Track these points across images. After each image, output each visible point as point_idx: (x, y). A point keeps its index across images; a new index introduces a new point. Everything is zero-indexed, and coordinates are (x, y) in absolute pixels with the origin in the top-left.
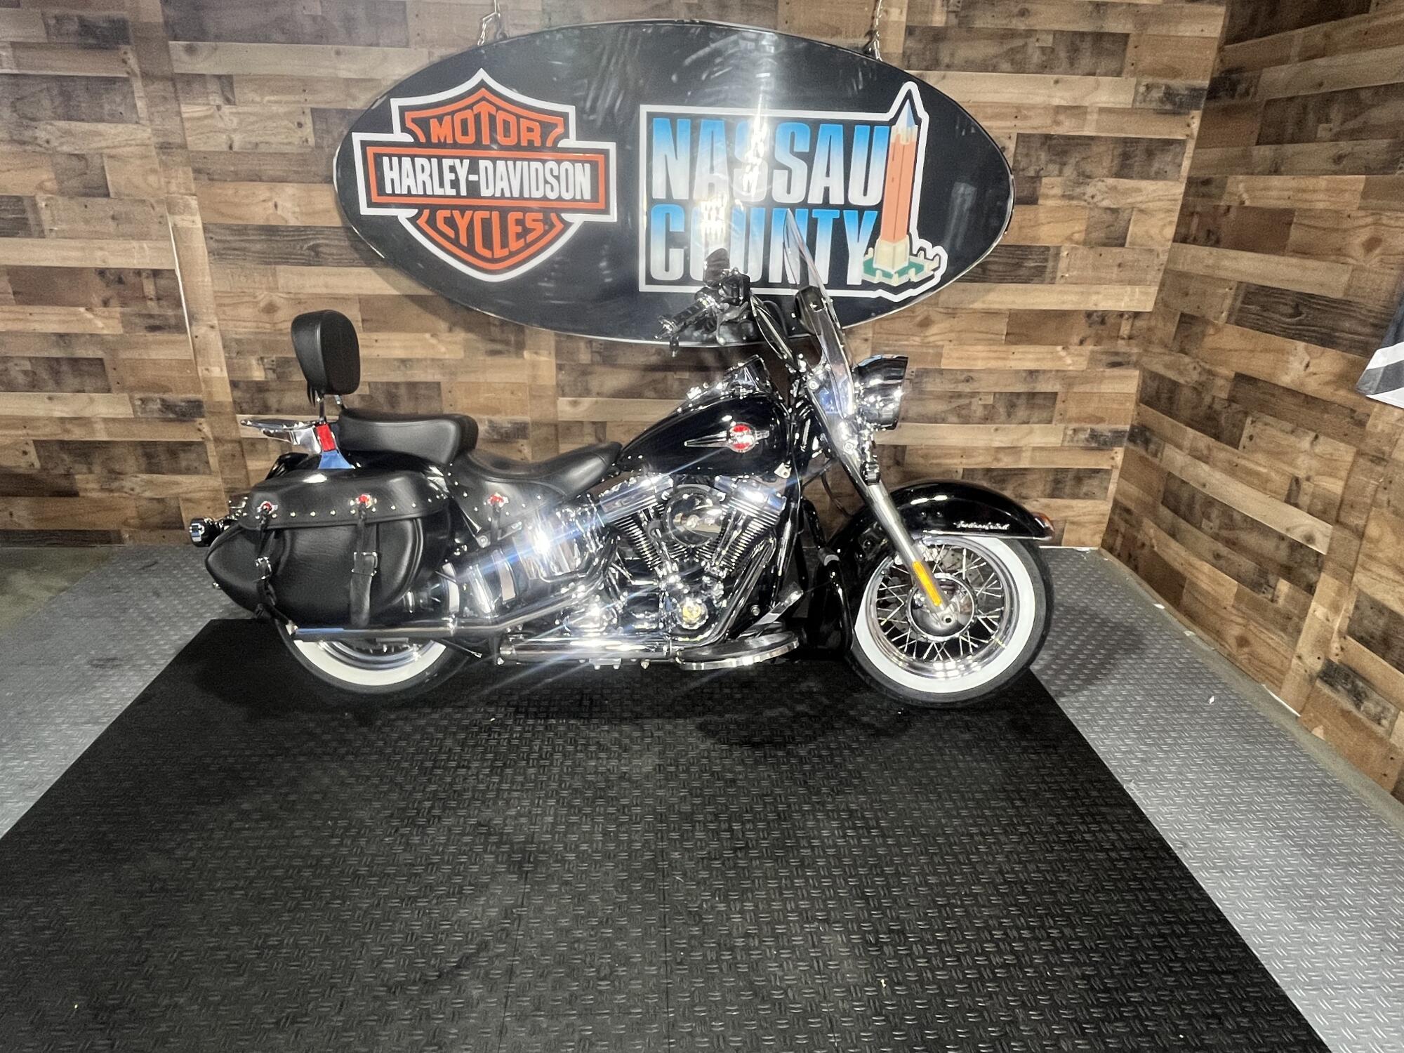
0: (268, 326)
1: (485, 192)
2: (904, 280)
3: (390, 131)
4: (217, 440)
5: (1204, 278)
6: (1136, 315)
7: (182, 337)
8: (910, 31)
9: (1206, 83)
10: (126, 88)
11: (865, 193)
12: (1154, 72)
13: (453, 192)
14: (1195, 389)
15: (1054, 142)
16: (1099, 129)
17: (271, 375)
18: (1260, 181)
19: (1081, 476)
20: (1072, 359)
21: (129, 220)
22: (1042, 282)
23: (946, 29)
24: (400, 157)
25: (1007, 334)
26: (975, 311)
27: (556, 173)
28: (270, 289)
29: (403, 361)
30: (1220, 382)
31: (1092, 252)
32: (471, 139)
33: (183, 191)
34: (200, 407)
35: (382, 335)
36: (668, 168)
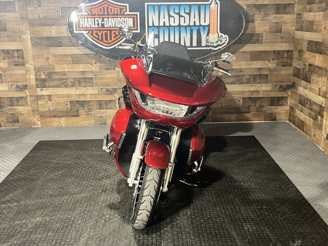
0: (46, 63)
1: (106, 26)
2: (217, 44)
4: (31, 96)
5: (302, 40)
6: (288, 51)
7: (24, 67)
10: (13, 4)
11: (205, 22)
13: (98, 26)
14: (303, 70)
15: (257, 6)
16: (269, 2)
17: (47, 77)
18: (308, 14)
19: (279, 99)
20: (271, 65)
21: (12, 37)
22: (259, 43)
24: (84, 18)
25: (250, 58)
26: (241, 52)
27: (124, 21)
28: (47, 54)
29: (83, 72)
30: (307, 67)
31: (272, 34)
32: (102, 13)
33: (26, 29)
34: (27, 86)
35: (77, 65)
36: (153, 18)
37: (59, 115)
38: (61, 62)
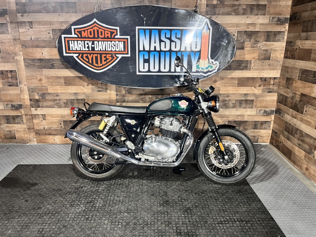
0: (40, 85)
1: (96, 49)
2: (207, 70)
3: (71, 34)
4: (26, 115)
5: (292, 68)
6: (275, 78)
7: (17, 88)
8: (207, 5)
9: (289, 17)
10: (6, 26)
11: (196, 48)
12: (274, 14)
13: (88, 50)
14: (291, 98)
15: (248, 33)
16: (260, 29)
17: (41, 97)
18: (304, 42)
19: (262, 123)
20: (257, 91)
21: (5, 58)
22: (247, 70)
23: (217, 4)
24: (74, 41)
25: (238, 84)
26: (229, 78)
27: (114, 44)
28: (40, 75)
29: (75, 93)
30: (298, 96)
31: (261, 61)
32: (92, 36)
33: (19, 50)
34: (21, 106)
35: (70, 87)
36: (144, 43)
37: (53, 133)
38: (54, 83)
